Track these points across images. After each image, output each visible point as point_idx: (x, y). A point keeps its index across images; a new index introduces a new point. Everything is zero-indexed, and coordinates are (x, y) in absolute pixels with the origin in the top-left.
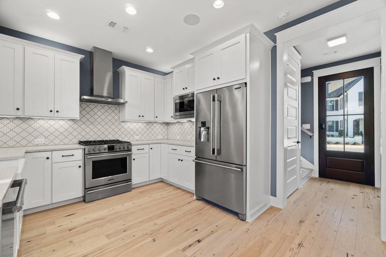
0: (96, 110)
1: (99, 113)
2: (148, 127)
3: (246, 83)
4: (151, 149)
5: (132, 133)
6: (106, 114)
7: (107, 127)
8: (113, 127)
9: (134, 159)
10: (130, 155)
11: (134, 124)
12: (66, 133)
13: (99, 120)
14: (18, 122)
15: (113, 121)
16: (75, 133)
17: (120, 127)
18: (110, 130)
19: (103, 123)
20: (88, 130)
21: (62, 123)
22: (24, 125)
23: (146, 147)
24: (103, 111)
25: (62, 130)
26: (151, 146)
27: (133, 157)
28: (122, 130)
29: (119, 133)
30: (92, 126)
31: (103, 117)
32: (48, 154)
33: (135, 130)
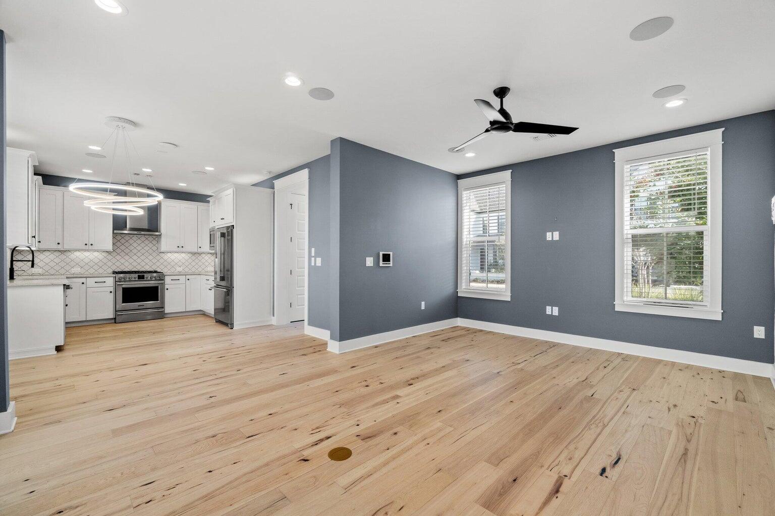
0: (131, 241)
1: (135, 245)
2: (194, 258)
3: (233, 226)
4: (188, 280)
5: (172, 264)
6: (143, 245)
7: (143, 258)
8: (151, 257)
9: (167, 289)
10: (163, 284)
11: (176, 255)
12: (101, 264)
13: (135, 251)
14: (57, 254)
15: (150, 251)
16: (110, 264)
17: (158, 257)
18: (147, 261)
19: (139, 254)
20: (123, 261)
21: (96, 254)
22: (63, 257)
23: (182, 278)
24: (139, 242)
25: (96, 261)
26: (188, 277)
27: (166, 287)
28: (161, 261)
29: (158, 264)
30: (127, 257)
31: (139, 248)
32: (83, 280)
33: (176, 261)
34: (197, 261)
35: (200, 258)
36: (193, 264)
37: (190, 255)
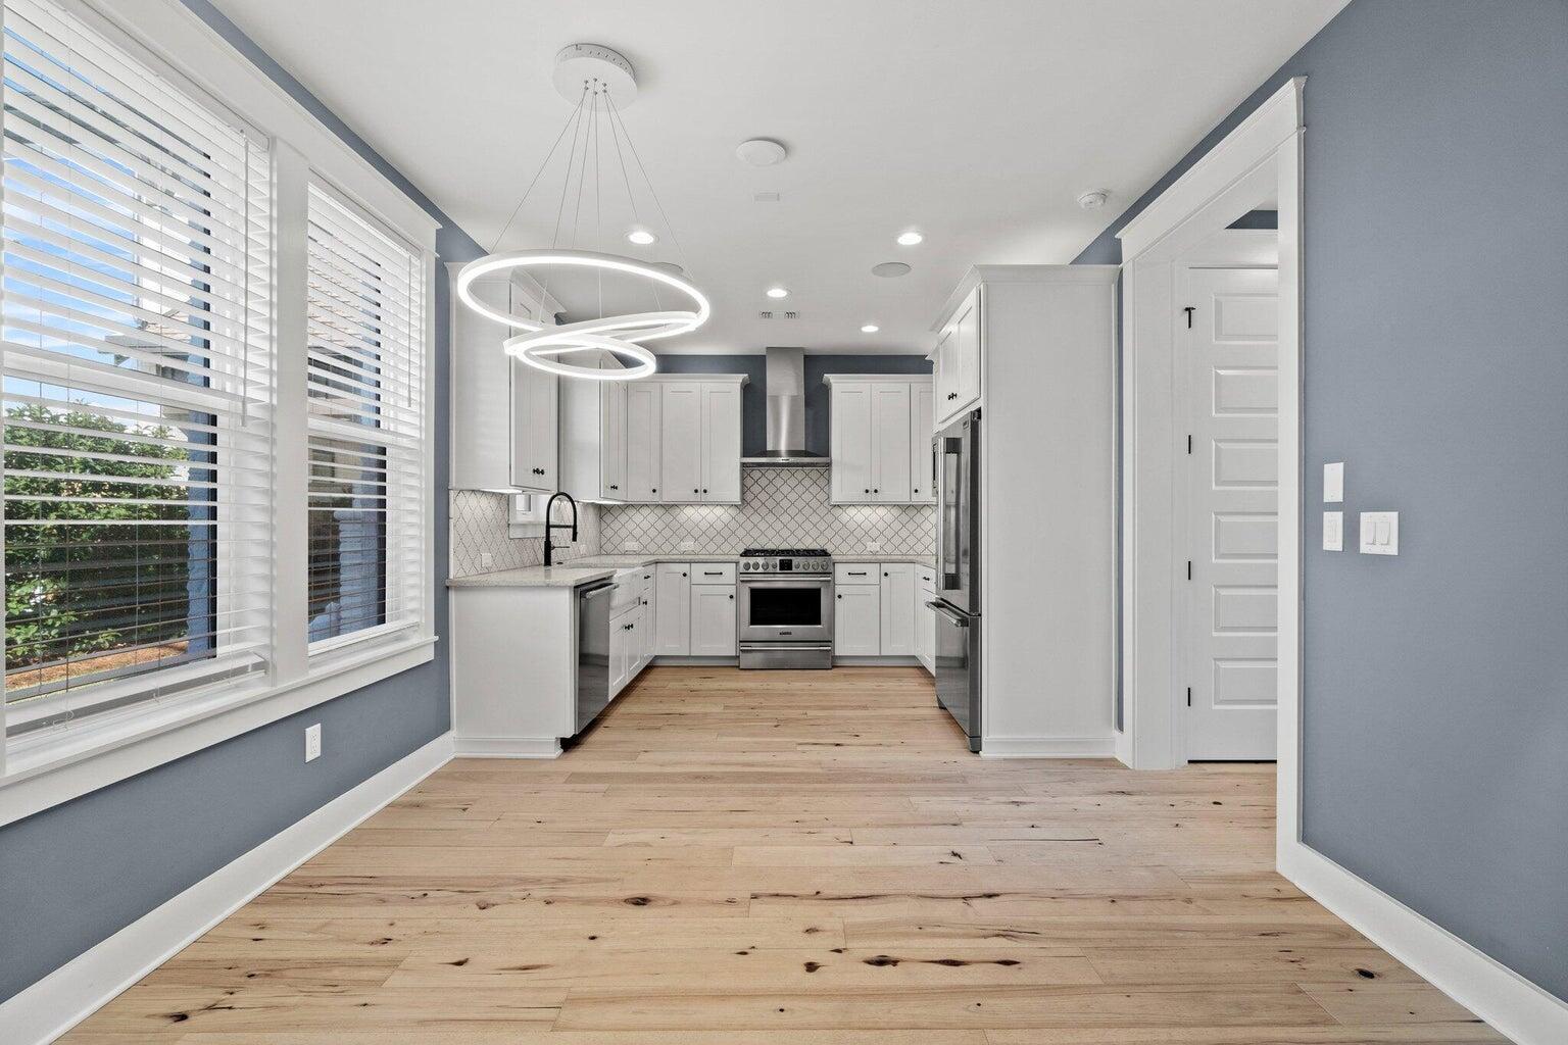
0: (778, 482)
1: (785, 489)
2: (904, 518)
3: (979, 410)
4: (886, 574)
5: (859, 533)
6: (800, 489)
7: (799, 518)
8: (815, 519)
9: (840, 597)
10: (831, 584)
11: (867, 511)
12: (727, 532)
13: (785, 504)
14: (659, 511)
15: (814, 504)
16: (741, 533)
17: (829, 518)
18: (807, 526)
19: (793, 511)
20: (763, 526)
21: (719, 511)
22: (668, 518)
23: (872, 570)
24: (793, 482)
25: (719, 526)
26: (886, 567)
27: (839, 590)
28: (836, 526)
29: (829, 533)
30: (771, 518)
31: (793, 496)
32: (685, 568)
33: (866, 526)
34: (911, 526)
35: (918, 518)
36: (904, 533)
37: (896, 512)
